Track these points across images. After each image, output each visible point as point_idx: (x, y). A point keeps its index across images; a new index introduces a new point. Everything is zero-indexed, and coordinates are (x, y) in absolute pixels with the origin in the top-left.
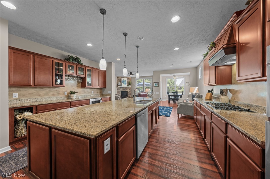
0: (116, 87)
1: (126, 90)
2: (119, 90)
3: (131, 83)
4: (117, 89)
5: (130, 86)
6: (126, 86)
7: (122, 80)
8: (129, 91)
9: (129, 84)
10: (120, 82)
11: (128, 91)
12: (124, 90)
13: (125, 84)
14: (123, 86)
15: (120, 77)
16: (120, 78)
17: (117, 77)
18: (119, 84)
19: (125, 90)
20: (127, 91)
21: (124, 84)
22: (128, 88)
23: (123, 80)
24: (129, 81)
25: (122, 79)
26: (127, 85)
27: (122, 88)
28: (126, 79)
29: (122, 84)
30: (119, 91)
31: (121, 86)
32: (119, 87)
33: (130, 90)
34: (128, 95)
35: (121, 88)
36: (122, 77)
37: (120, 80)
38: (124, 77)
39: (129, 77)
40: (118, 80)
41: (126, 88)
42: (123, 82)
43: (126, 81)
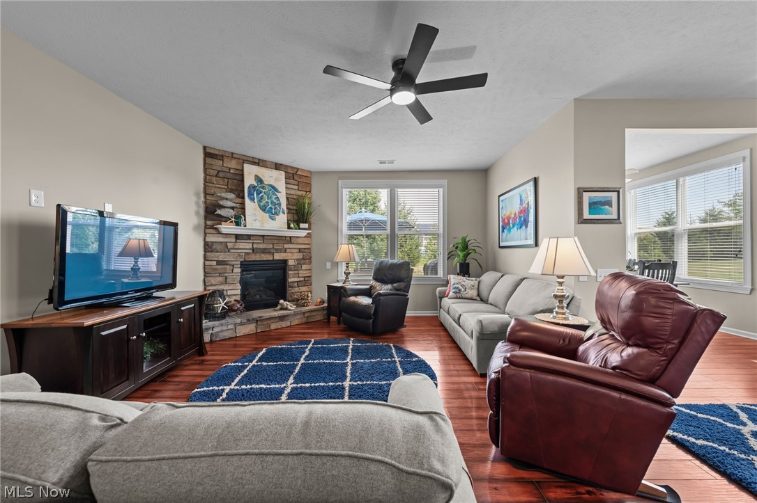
0: (196, 228)
1: (278, 256)
2: (222, 257)
3: (310, 204)
4: (208, 247)
5: (306, 226)
6: (279, 224)
7: (249, 181)
8: (300, 262)
9: (299, 214)
10: (231, 191)
11: (291, 263)
12: (264, 251)
13: (272, 212)
14: (257, 225)
15: (232, 156)
16: (233, 164)
17: (208, 154)
18: (222, 207)
19: (269, 258)
20: (285, 262)
21: (263, 209)
22: (290, 240)
23: (259, 180)
24: (296, 192)
25: (250, 173)
26: (282, 219)
27: (249, 237)
28: (276, 179)
29: (251, 207)
30: (219, 263)
31: (238, 224)
32: (226, 228)
33: (300, 256)
34: (290, 291)
35: (238, 237)
36: (251, 159)
37: (235, 182)
38: (262, 160)
39: (296, 170)
40: (216, 176)
41: (275, 241)
42: (253, 195)
43: (279, 192)
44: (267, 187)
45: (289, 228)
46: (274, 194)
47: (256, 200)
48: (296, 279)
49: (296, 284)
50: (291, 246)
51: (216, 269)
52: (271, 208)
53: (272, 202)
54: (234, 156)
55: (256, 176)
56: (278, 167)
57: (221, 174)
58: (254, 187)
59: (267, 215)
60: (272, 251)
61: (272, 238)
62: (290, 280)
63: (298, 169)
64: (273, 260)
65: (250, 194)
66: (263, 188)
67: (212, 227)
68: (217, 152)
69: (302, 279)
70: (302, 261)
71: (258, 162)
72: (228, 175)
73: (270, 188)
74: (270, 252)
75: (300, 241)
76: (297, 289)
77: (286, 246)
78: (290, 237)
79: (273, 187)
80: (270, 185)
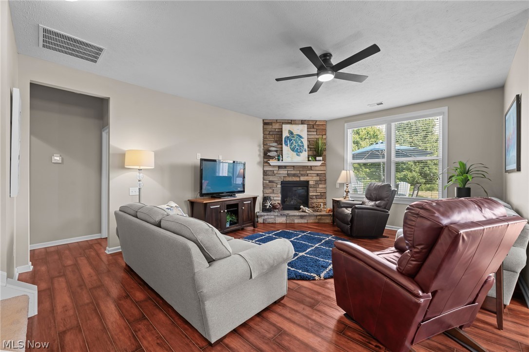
0: (259, 163)
1: (303, 179)
2: (271, 178)
3: (325, 144)
4: (265, 173)
5: (321, 158)
6: (302, 159)
7: (285, 134)
8: (317, 183)
9: (316, 151)
10: (276, 142)
11: (311, 183)
12: (294, 175)
13: (297, 151)
14: (289, 160)
15: (277, 121)
16: (276, 126)
17: (266, 123)
18: (270, 151)
19: (298, 179)
20: (308, 182)
21: (293, 150)
22: (311, 168)
23: (291, 133)
24: (314, 135)
25: (286, 129)
26: (305, 154)
27: (285, 167)
28: (302, 131)
29: (286, 149)
30: (270, 182)
31: (279, 160)
32: (273, 162)
33: (318, 178)
34: (311, 201)
35: (280, 167)
36: (287, 121)
37: (278, 136)
38: (293, 120)
39: (315, 122)
40: (269, 134)
41: (301, 169)
42: (287, 142)
43: (302, 138)
44: (295, 136)
45: (309, 160)
46: (300, 140)
47: (289, 145)
48: (315, 194)
49: (314, 197)
50: (312, 172)
51: (268, 185)
52: (298, 149)
53: (298, 145)
54: (278, 121)
55: (289, 131)
56: (303, 122)
57: (271, 133)
58: (288, 137)
59: (295, 153)
60: (299, 175)
62: (310, 194)
63: (316, 121)
64: (300, 181)
65: (286, 142)
66: (293, 137)
67: (267, 162)
68: (269, 121)
69: (319, 194)
70: (319, 182)
71: (291, 122)
72: (275, 133)
73: (297, 136)
74: (297, 176)
75: (317, 168)
76: (315, 200)
77: (308, 172)
78: (311, 166)
79: (299, 136)
80: (298, 135)
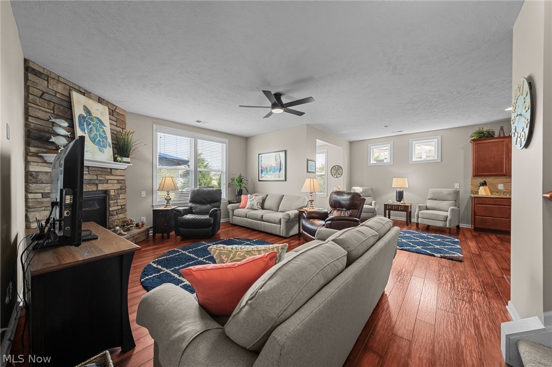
1: (101, 187)
2: (48, 188)
4: (31, 177)
5: (128, 160)
6: (106, 157)
7: (78, 111)
8: (118, 192)
9: (121, 149)
11: (112, 193)
13: (101, 145)
15: (58, 79)
16: (59, 88)
17: (31, 70)
19: (95, 188)
20: (106, 192)
21: (93, 140)
22: (111, 172)
23: (87, 111)
24: (115, 126)
25: (79, 102)
26: (109, 152)
28: (100, 112)
30: (45, 195)
33: (118, 186)
34: (110, 219)
36: (77, 88)
37: (62, 108)
38: (87, 91)
39: (115, 108)
40: (41, 97)
41: (99, 173)
42: (83, 125)
43: (105, 126)
44: (95, 119)
45: (115, 160)
46: (101, 127)
47: (86, 131)
48: (116, 208)
49: (115, 213)
50: (112, 177)
52: (99, 140)
53: (100, 135)
54: (61, 80)
55: (85, 107)
56: (100, 100)
57: (46, 96)
58: (84, 117)
59: (97, 147)
60: (97, 182)
61: (97, 169)
62: (111, 209)
63: (116, 107)
64: (97, 190)
65: (81, 125)
66: (92, 119)
68: (41, 71)
69: (120, 207)
70: (120, 191)
71: (84, 93)
72: (54, 99)
73: (98, 121)
74: (94, 184)
75: (118, 172)
76: (116, 216)
77: (108, 177)
78: (111, 169)
79: (100, 121)
80: (98, 118)
